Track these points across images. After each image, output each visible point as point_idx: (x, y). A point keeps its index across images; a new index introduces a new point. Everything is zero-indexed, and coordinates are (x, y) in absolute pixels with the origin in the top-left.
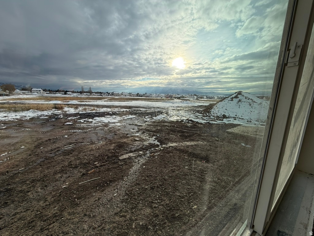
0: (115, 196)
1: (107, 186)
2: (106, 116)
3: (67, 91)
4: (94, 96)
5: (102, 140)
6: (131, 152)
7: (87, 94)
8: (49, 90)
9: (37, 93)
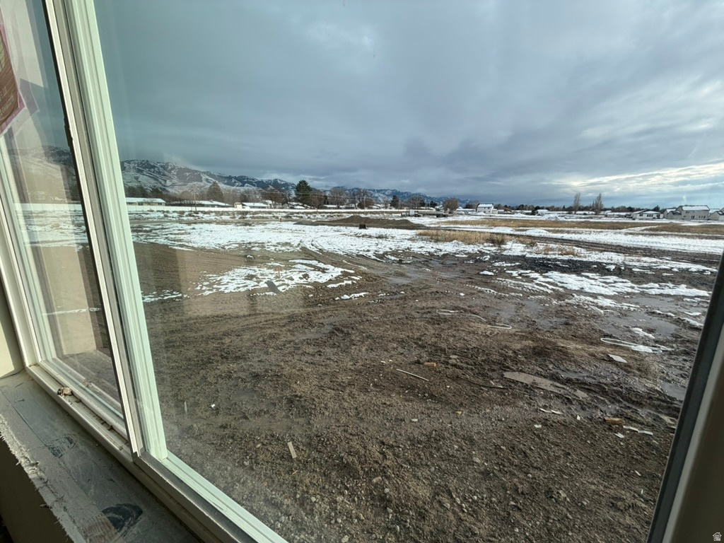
0: (411, 421)
1: (421, 398)
2: (583, 274)
3: (538, 208)
4: (605, 220)
5: (521, 323)
6: (554, 378)
7: (585, 214)
8: (506, 206)
9: (485, 212)
